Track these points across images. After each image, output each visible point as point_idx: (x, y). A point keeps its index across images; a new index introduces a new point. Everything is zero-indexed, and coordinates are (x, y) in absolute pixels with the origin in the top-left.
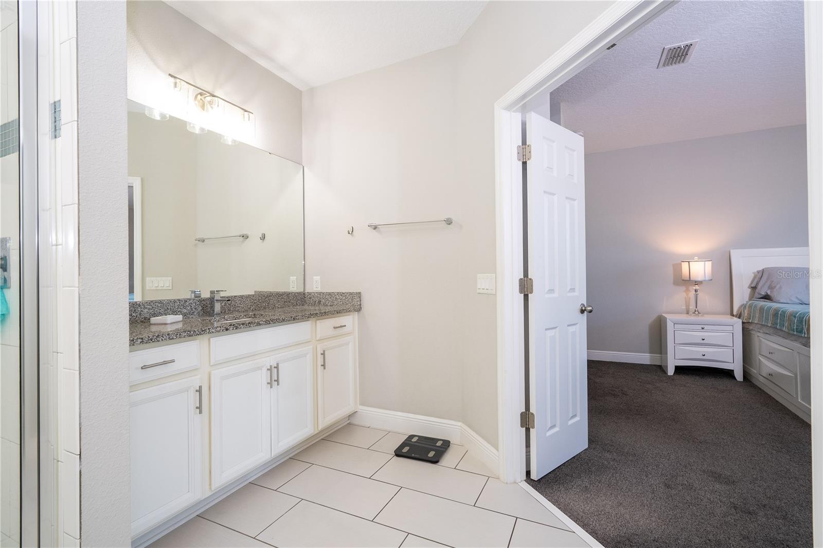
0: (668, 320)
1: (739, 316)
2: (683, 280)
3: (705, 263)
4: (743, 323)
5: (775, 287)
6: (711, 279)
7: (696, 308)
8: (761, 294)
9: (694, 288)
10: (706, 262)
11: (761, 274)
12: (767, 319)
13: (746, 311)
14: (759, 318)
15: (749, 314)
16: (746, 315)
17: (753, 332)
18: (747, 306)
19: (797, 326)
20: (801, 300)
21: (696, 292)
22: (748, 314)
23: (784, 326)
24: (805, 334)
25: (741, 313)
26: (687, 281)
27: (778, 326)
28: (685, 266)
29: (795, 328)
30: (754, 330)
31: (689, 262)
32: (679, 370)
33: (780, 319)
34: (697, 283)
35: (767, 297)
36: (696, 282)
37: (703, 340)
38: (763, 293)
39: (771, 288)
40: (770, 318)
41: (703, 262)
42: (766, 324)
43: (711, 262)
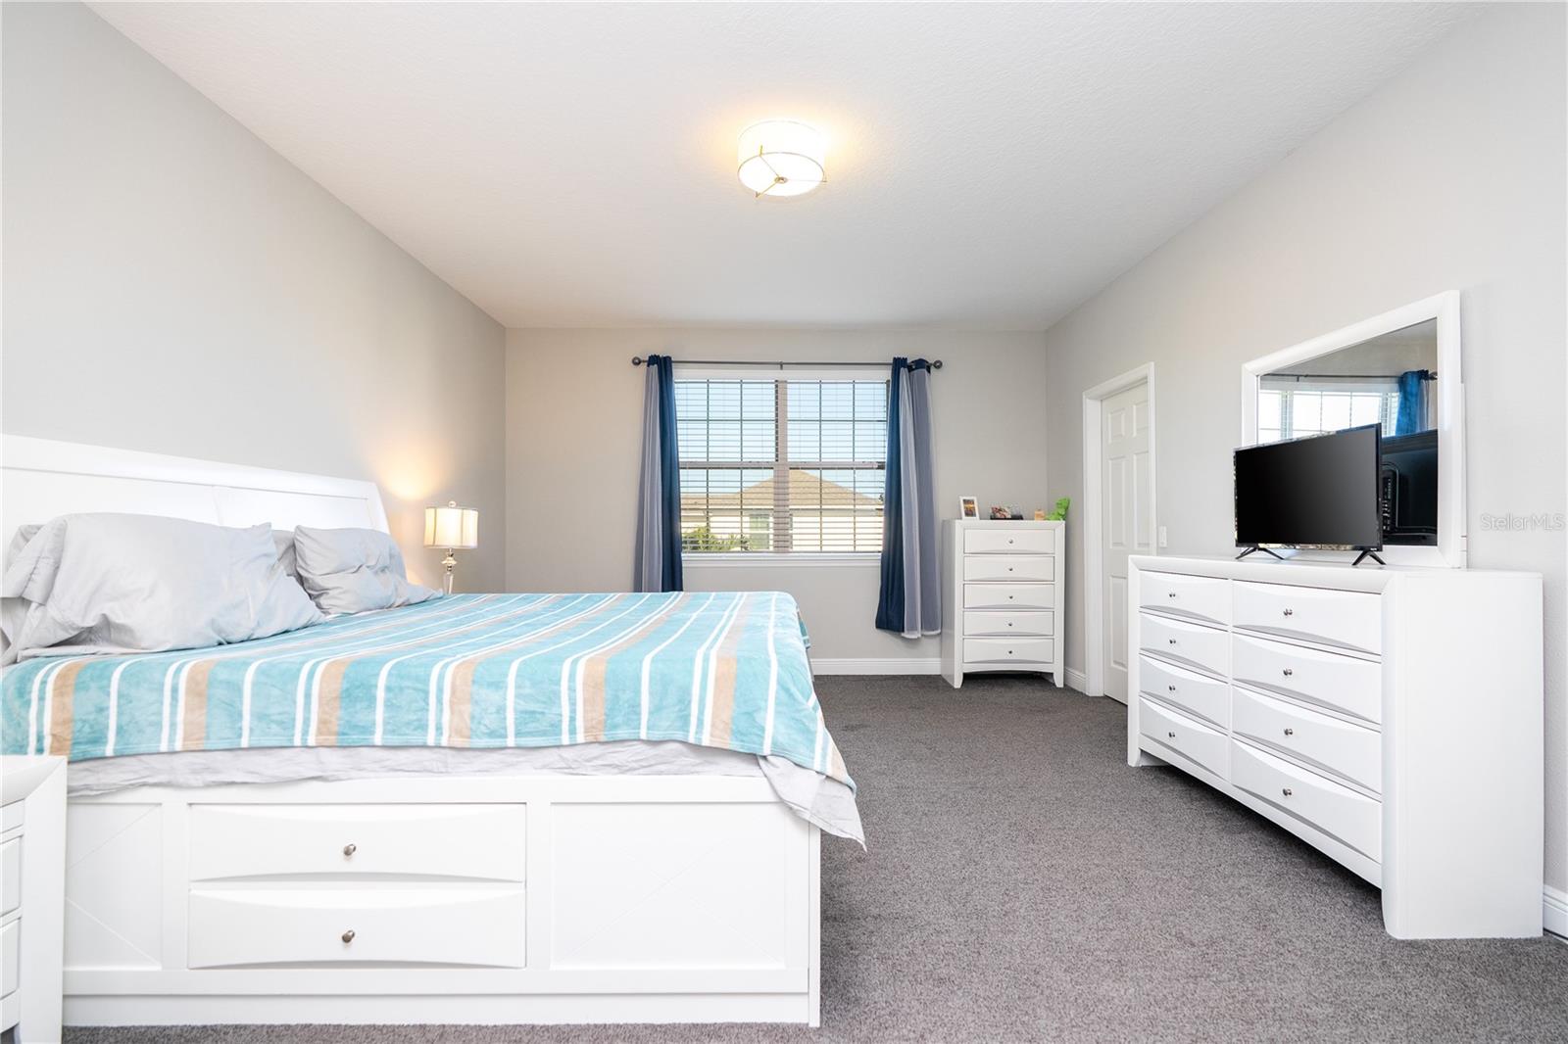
35: (94, 635)
38: (89, 621)
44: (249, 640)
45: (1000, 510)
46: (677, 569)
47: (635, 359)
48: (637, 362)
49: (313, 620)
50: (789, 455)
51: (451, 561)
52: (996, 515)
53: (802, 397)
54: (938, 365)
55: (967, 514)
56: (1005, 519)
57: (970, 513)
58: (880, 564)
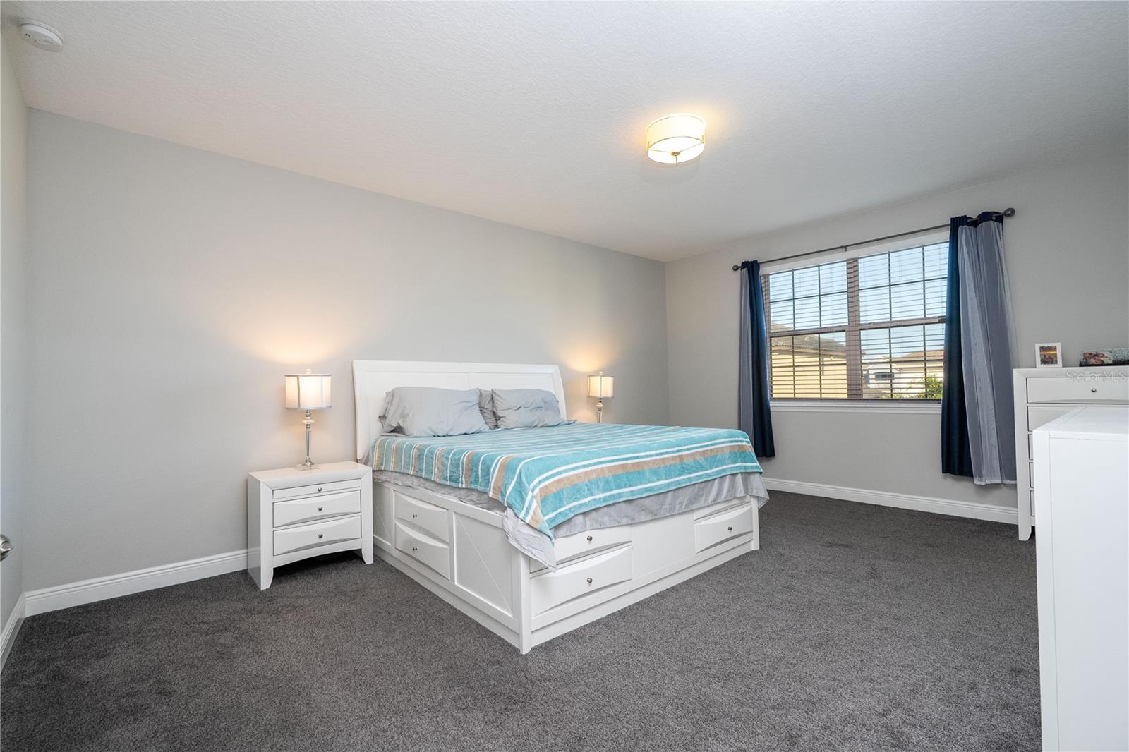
0: (261, 484)
1: (366, 462)
2: (288, 409)
3: (322, 380)
4: (373, 471)
5: (408, 415)
6: (329, 405)
7: (308, 455)
8: (391, 426)
9: (305, 422)
10: (324, 378)
11: (391, 395)
12: (407, 464)
13: (376, 454)
14: (396, 463)
15: (380, 457)
16: (376, 458)
17: (386, 485)
18: (377, 446)
19: (451, 471)
20: (433, 432)
21: (307, 428)
22: (378, 457)
23: (432, 473)
24: (462, 483)
25: (368, 455)
26: (295, 409)
27: (424, 474)
28: (291, 384)
29: (448, 475)
30: (389, 482)
31: (298, 376)
32: (281, 573)
33: (427, 463)
34: (308, 413)
35: (398, 430)
36: (307, 411)
37: (320, 510)
38: (395, 425)
39: (403, 416)
40: (412, 461)
41: (320, 378)
42: (406, 471)
43: (330, 377)
44: (447, 435)
45: (1096, 355)
46: (765, 412)
47: (734, 267)
48: (736, 269)
49: (481, 430)
50: (862, 319)
51: (601, 405)
52: (1087, 361)
53: (872, 268)
54: (1011, 213)
55: (1044, 361)
56: (1103, 364)
57: (1048, 359)
58: (941, 412)
